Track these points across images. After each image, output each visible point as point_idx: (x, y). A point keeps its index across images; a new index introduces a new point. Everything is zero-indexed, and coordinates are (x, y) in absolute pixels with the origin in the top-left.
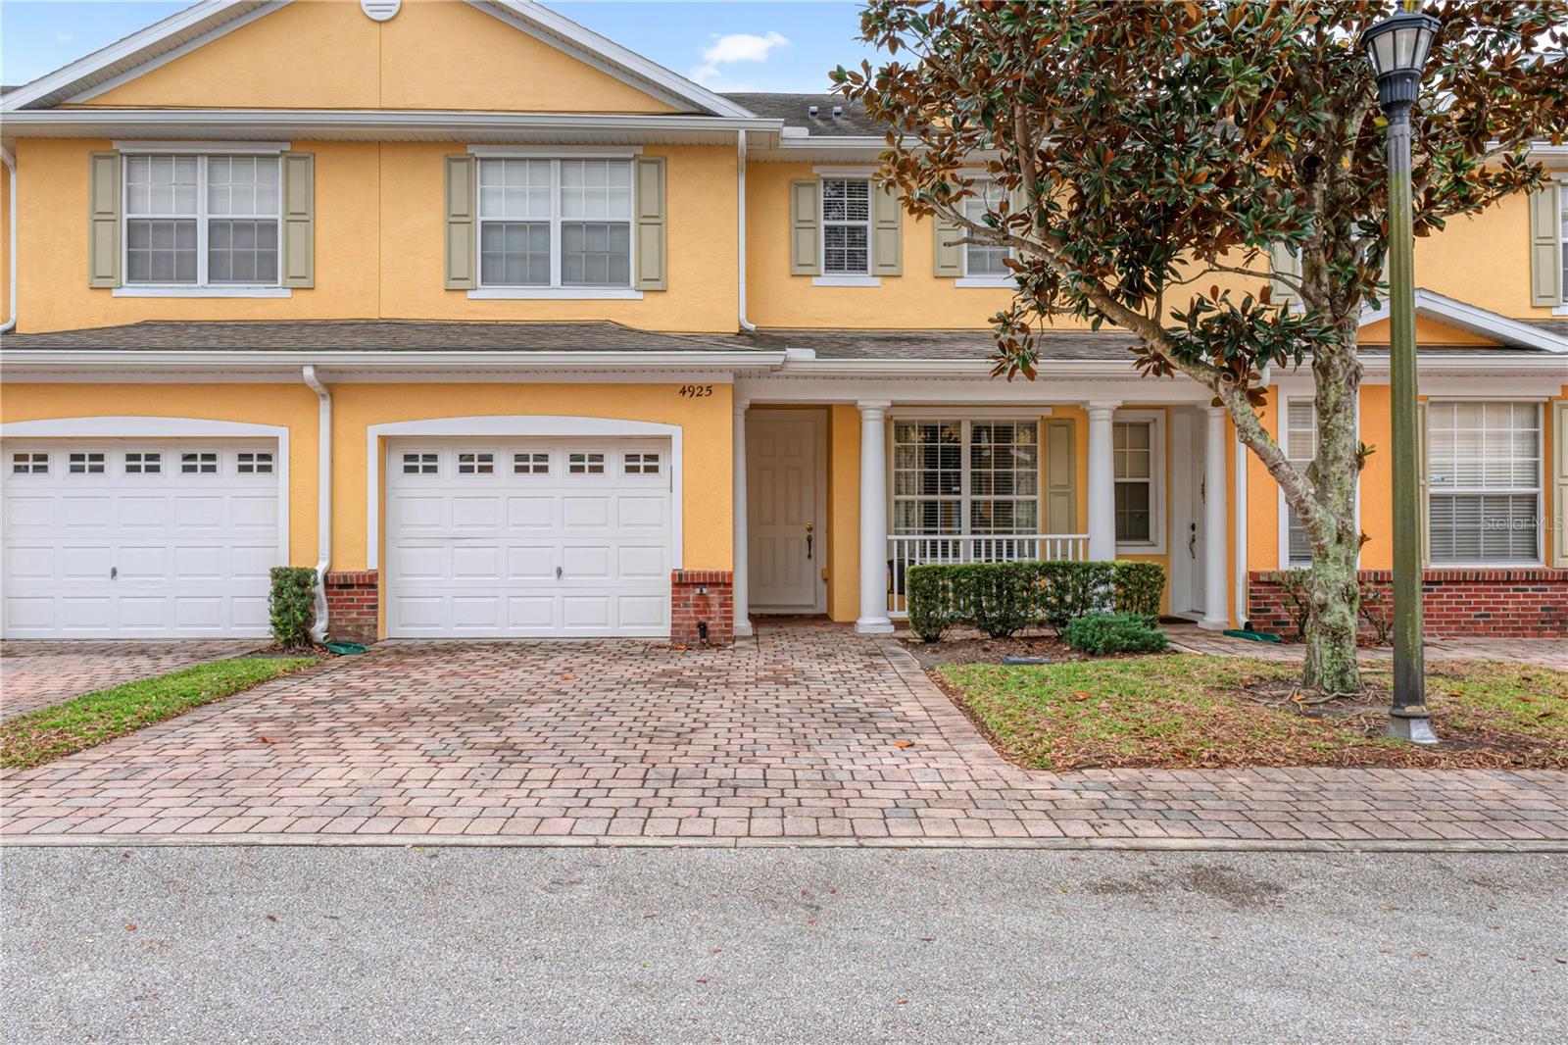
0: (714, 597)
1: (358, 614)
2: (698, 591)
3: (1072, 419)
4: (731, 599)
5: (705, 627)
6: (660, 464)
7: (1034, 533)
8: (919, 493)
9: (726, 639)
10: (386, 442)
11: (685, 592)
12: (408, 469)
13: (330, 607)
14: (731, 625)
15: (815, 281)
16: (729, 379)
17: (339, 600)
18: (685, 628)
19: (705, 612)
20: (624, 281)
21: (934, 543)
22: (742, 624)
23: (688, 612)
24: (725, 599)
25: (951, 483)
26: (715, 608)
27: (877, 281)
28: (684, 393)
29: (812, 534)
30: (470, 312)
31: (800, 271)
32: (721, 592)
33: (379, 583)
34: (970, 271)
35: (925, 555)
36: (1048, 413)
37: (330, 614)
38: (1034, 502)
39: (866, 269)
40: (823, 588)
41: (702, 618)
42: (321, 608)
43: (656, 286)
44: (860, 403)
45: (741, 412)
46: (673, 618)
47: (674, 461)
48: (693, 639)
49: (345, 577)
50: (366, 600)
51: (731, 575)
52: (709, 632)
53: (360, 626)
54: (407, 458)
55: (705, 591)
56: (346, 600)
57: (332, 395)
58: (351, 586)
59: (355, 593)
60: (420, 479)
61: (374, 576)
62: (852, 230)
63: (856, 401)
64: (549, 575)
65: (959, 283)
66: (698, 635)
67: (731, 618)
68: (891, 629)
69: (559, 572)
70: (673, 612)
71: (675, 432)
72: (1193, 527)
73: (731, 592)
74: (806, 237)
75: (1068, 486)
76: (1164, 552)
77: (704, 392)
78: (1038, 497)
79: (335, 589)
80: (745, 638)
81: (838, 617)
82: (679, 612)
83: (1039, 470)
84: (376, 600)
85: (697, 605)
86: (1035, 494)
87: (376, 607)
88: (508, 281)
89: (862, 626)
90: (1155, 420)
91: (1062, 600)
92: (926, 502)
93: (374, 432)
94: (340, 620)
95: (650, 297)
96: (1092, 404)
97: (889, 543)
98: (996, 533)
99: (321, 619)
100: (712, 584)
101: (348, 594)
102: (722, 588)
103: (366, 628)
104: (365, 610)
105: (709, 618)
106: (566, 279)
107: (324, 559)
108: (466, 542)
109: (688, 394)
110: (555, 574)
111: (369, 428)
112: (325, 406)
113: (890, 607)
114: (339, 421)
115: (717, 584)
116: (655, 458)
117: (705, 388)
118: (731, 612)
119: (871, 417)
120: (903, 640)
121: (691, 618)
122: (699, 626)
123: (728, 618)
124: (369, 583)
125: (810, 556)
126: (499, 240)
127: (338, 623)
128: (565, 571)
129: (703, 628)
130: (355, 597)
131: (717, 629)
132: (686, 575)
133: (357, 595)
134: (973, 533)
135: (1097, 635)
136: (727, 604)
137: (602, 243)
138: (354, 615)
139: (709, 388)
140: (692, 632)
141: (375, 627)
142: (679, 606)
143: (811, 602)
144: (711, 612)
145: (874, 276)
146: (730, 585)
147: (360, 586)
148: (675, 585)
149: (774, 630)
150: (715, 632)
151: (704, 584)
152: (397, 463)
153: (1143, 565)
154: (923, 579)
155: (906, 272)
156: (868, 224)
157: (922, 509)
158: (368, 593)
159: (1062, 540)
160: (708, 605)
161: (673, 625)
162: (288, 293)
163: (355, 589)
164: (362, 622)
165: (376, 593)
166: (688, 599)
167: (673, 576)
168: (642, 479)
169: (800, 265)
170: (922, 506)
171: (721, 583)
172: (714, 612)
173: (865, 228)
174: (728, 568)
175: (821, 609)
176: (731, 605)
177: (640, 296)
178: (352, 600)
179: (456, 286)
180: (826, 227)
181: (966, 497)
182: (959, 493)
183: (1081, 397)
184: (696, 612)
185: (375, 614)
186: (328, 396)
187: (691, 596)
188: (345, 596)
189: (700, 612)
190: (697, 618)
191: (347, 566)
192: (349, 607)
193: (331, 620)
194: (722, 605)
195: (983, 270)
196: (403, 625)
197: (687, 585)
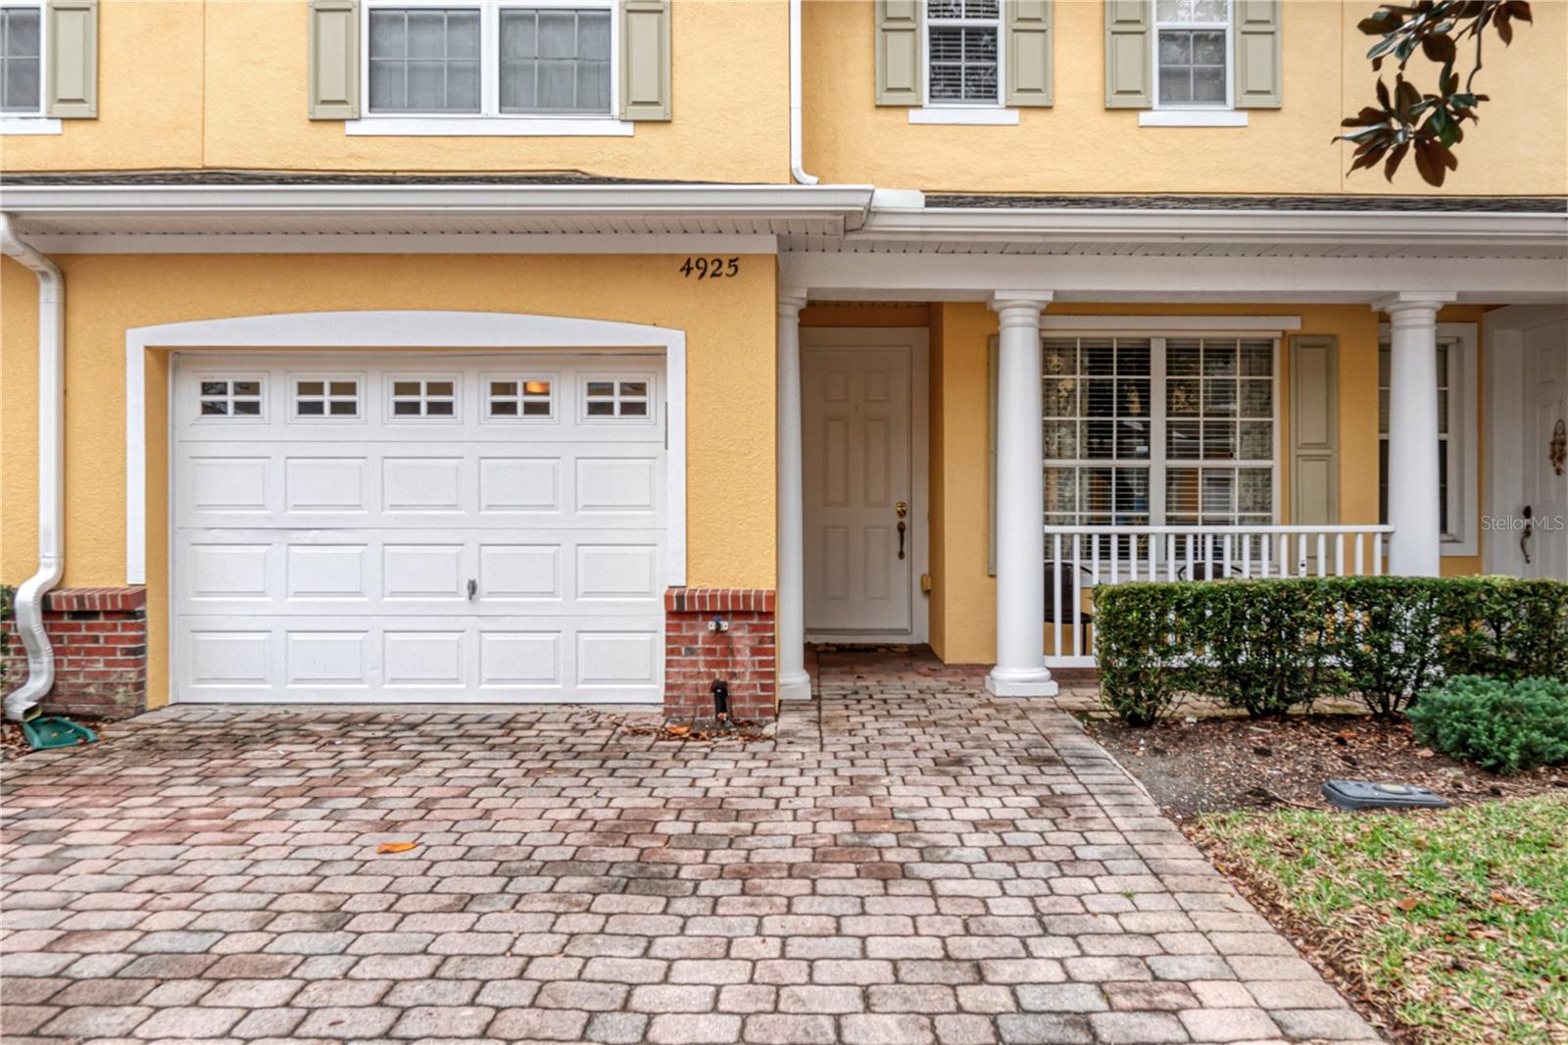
0: (742, 636)
1: (108, 663)
2: (712, 625)
3: (1333, 336)
4: (773, 640)
5: (725, 692)
6: (649, 399)
7: (1266, 521)
8: (1081, 457)
9: (764, 712)
10: (164, 361)
11: (691, 627)
12: (209, 409)
13: (56, 652)
14: (771, 688)
15: (914, 116)
16: (769, 245)
17: (72, 640)
18: (689, 693)
19: (726, 664)
20: (603, 106)
21: (1105, 539)
22: (793, 678)
23: (694, 664)
24: (762, 641)
25: (1133, 439)
26: (744, 657)
27: (1014, 116)
28: (689, 270)
29: (905, 520)
30: (351, 156)
31: (891, 102)
32: (754, 629)
33: (150, 608)
34: (1162, 101)
35: (1089, 555)
36: (1293, 324)
37: (57, 663)
38: (1268, 471)
39: (995, 97)
40: (922, 605)
41: (719, 674)
42: (37, 653)
43: (653, 116)
44: (998, 296)
45: (791, 312)
46: (667, 675)
47: (672, 393)
48: (705, 713)
49: (81, 599)
50: (120, 639)
51: (772, 598)
52: (733, 700)
53: (110, 686)
54: (207, 388)
55: (725, 625)
56: (86, 639)
57: (64, 278)
58: (94, 614)
59: (102, 627)
60: (232, 424)
61: (141, 596)
62: (974, 33)
63: (992, 293)
64: (455, 594)
65: (1145, 118)
66: (712, 706)
67: (772, 675)
68: (1052, 688)
69: (473, 588)
70: (669, 664)
71: (673, 340)
72: (1527, 513)
73: (772, 628)
74: (899, 43)
75: (1324, 446)
76: (1475, 553)
77: (725, 269)
78: (1275, 463)
79: (66, 620)
80: (798, 706)
81: (952, 654)
82: (679, 664)
83: (1276, 420)
84: (142, 639)
85: (710, 652)
86: (1270, 457)
87: (141, 651)
88: (412, 106)
89: (1002, 681)
90: (1459, 340)
91: (1384, 649)
92: (1093, 471)
93: (138, 340)
94: (76, 674)
95: (646, 132)
96: (1403, 297)
97: (1048, 539)
98: (1206, 523)
99: (39, 673)
100: (738, 614)
101: (89, 628)
102: (755, 621)
103: (121, 690)
104: (119, 657)
105: (733, 675)
106: (506, 102)
107: (48, 566)
108: (309, 537)
109: (696, 272)
110: (466, 592)
111: (129, 332)
112: (49, 294)
113: (1048, 650)
114: (77, 320)
115: (747, 614)
116: (639, 388)
117: (725, 264)
118: (772, 663)
119: (1019, 320)
120: (1081, 714)
121: (700, 673)
122: (714, 689)
123: (767, 673)
124: (128, 609)
125: (901, 555)
126: (397, 39)
127: (72, 680)
128: (483, 587)
129: (721, 694)
130: (102, 634)
131: (746, 694)
132: (691, 598)
133: (103, 632)
134: (1170, 521)
135: (1501, 732)
136: (765, 649)
137: (565, 44)
138: (100, 667)
139: (733, 262)
140: (701, 700)
141: (139, 686)
142: (679, 653)
143: (905, 625)
144: (735, 664)
145: (1008, 107)
146: (770, 615)
147: (108, 614)
148: (671, 614)
149: (849, 684)
150: (742, 699)
151: (724, 614)
152: (188, 398)
153: (1546, 586)
154: (1129, 610)
155: (1060, 101)
156: (1000, 23)
157: (1086, 482)
158: (125, 627)
159: (1346, 535)
160: (730, 651)
161: (669, 687)
162: (56, 127)
163: (101, 620)
164: (112, 679)
165: (142, 627)
166: (694, 640)
167: (668, 598)
168: (617, 424)
169: (890, 90)
170: (1086, 476)
171: (757, 612)
172: (743, 664)
173: (992, 32)
174: (767, 585)
175: (921, 635)
176: (772, 652)
177: (628, 129)
178: (96, 639)
179: (328, 115)
180: (933, 30)
181: (1158, 464)
182: (1147, 456)
183: (1386, 287)
184: (708, 664)
185: (140, 663)
186: (52, 274)
187: (701, 634)
188: (84, 633)
189: (718, 664)
190: (710, 675)
191: (90, 580)
192: (89, 652)
193: (58, 675)
194: (755, 652)
195: (1184, 98)
196: (200, 680)
197: (693, 614)
